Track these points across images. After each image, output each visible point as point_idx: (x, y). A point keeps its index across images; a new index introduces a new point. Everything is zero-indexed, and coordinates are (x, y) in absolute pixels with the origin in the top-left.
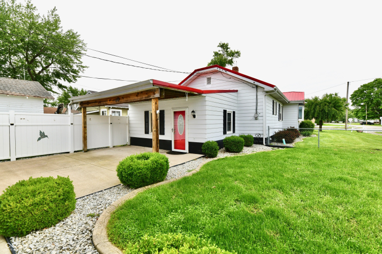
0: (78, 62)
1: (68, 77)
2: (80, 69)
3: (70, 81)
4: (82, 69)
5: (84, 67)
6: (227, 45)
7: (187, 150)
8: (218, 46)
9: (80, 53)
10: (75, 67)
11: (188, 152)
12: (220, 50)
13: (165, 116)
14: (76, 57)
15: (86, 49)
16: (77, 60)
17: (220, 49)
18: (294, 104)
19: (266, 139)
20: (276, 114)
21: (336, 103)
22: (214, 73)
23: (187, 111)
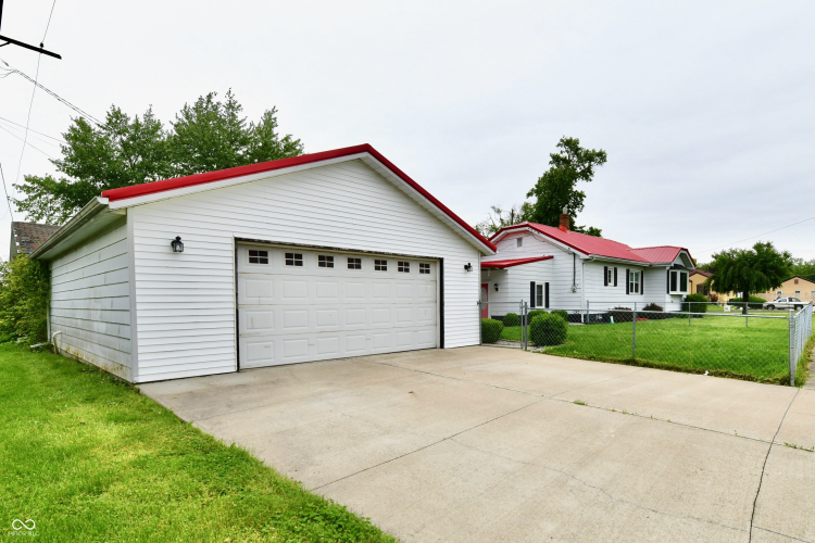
6: (577, 142)
8: (558, 145)
12: (562, 151)
17: (562, 149)
18: (660, 268)
19: (585, 316)
20: (616, 284)
21: (766, 261)
22: (525, 233)
23: (490, 284)
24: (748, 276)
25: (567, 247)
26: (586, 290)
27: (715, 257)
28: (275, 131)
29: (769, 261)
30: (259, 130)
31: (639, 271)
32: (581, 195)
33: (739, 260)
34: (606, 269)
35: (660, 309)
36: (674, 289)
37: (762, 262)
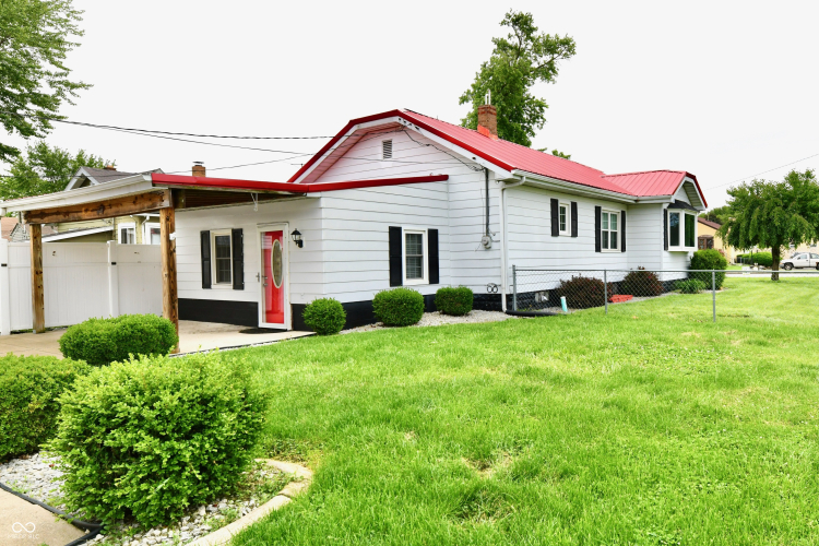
0: (54, 69)
1: (20, 117)
2: (60, 93)
3: (27, 132)
4: (67, 93)
5: (74, 86)
7: (288, 324)
8: (503, 23)
9: (60, 42)
10: (44, 89)
11: (290, 328)
12: (509, 34)
13: (245, 242)
14: (47, 55)
15: (79, 29)
16: (53, 62)
17: (510, 29)
18: (651, 206)
19: (509, 297)
20: (574, 234)
21: (805, 199)
22: (398, 128)
23: (287, 231)
24: (782, 221)
25: (470, 155)
26: (510, 245)
27: (733, 194)
29: (811, 199)
31: (617, 210)
32: (542, 105)
34: (554, 203)
36: (675, 242)
37: (801, 200)
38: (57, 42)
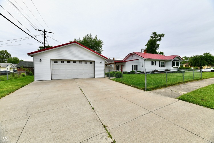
8: (152, 34)
13: (119, 66)
18: (170, 61)
22: (134, 54)
23: (123, 65)
24: (201, 62)
25: (141, 57)
26: (146, 66)
28: (97, 39)
30: (94, 39)
31: (164, 62)
32: (159, 45)
33: (198, 58)
34: (152, 61)
35: (169, 71)
36: (174, 66)
38: (101, 46)
